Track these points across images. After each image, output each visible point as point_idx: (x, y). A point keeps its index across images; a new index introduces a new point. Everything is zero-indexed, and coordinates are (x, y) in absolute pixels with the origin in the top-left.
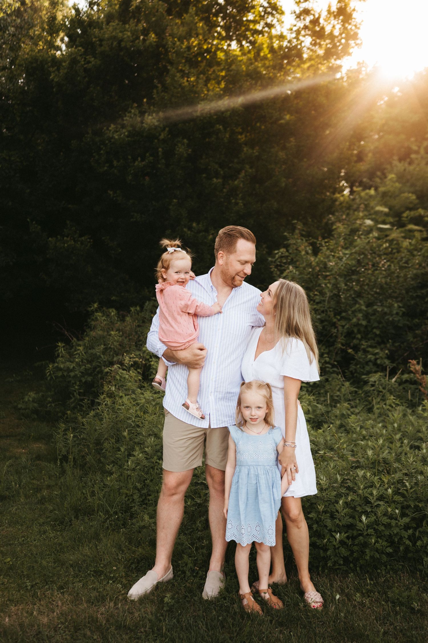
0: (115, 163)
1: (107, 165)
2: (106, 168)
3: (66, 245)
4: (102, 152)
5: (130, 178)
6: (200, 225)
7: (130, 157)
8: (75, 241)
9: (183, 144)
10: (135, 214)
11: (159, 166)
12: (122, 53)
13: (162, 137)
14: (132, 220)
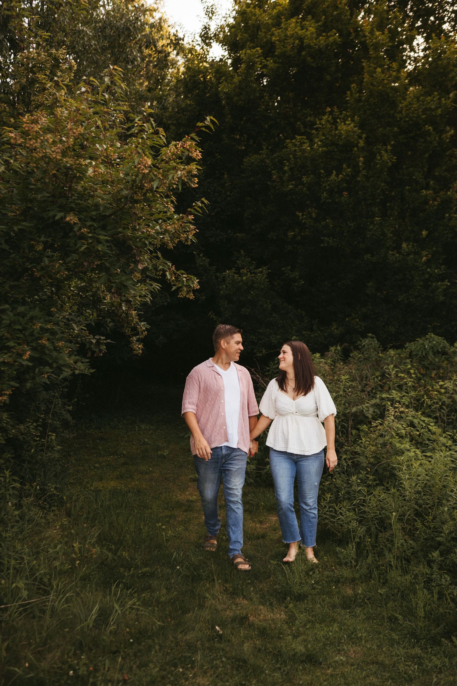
0: (304, 179)
1: (293, 182)
2: (291, 186)
3: (244, 278)
4: (286, 168)
5: (325, 194)
6: (410, 246)
7: (322, 171)
8: (251, 273)
9: (386, 151)
10: (326, 238)
11: (359, 179)
12: (303, 53)
13: (362, 143)
14: (322, 245)
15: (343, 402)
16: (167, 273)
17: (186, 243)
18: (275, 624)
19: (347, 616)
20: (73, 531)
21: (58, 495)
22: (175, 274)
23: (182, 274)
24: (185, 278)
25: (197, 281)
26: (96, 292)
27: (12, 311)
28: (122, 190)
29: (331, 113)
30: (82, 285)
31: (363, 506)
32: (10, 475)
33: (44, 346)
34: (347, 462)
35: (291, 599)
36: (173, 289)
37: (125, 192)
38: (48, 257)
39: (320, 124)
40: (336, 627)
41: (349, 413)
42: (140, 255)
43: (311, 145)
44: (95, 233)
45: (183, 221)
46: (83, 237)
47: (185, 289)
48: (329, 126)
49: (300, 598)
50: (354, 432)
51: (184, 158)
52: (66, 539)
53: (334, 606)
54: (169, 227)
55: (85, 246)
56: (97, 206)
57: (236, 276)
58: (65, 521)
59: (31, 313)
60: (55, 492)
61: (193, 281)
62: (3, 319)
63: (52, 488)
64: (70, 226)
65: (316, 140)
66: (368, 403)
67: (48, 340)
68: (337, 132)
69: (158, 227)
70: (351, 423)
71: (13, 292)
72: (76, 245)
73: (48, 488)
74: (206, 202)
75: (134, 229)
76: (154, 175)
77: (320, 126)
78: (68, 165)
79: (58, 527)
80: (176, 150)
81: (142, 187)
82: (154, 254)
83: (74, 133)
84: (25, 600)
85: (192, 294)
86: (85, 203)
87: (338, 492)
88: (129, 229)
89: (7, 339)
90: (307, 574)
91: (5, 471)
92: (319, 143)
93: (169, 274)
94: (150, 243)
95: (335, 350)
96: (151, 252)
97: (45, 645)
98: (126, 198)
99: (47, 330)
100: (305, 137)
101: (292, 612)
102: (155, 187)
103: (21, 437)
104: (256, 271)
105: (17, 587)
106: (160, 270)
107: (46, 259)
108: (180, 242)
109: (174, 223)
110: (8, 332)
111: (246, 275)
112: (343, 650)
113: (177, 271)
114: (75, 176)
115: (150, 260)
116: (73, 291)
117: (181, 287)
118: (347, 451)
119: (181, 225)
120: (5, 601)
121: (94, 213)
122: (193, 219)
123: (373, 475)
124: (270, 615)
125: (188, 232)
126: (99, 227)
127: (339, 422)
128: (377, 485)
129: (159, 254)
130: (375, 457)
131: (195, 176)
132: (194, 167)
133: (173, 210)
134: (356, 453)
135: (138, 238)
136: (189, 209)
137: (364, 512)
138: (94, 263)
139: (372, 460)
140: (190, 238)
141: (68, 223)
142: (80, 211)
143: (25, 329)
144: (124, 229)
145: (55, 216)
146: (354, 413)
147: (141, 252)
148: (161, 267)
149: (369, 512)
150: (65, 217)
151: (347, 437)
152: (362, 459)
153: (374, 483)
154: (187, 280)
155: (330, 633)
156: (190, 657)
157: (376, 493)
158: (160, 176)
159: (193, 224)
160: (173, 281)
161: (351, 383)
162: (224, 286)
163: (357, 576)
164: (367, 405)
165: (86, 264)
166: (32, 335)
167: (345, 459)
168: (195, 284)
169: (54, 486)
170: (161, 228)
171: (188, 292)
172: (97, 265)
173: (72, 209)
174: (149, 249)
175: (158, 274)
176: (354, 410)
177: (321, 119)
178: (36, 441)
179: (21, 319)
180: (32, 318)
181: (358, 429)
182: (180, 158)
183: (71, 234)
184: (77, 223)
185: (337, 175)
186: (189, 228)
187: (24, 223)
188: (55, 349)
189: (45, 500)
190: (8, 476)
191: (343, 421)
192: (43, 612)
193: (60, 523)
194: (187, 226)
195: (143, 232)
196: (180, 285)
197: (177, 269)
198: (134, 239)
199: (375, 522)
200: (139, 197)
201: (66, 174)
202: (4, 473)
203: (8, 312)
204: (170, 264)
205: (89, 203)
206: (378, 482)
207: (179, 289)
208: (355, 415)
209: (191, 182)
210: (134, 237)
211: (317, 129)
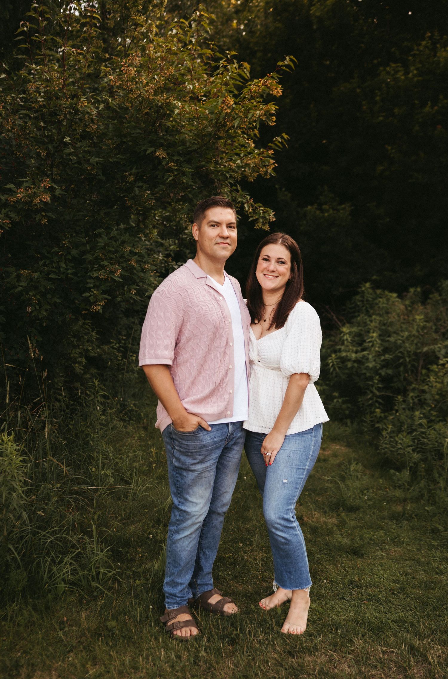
15: (415, 342)
16: (246, 205)
17: (265, 177)
18: (326, 525)
19: (394, 527)
20: (149, 443)
21: (136, 411)
22: (252, 206)
23: (260, 207)
24: (262, 210)
25: (273, 213)
26: (179, 222)
27: (106, 235)
28: (206, 127)
29: (430, 38)
30: (167, 214)
31: (423, 438)
32: (98, 384)
33: (133, 267)
34: (413, 400)
35: (344, 510)
36: (250, 220)
37: (210, 130)
38: (138, 187)
39: (418, 50)
40: (382, 533)
41: (420, 353)
42: (221, 188)
43: (406, 73)
44: (181, 166)
45: (263, 155)
46: (170, 170)
47: (261, 220)
48: (427, 51)
49: (352, 509)
50: (424, 371)
51: (265, 95)
52: (144, 448)
53: (383, 518)
54: (249, 162)
55: (171, 178)
56: (183, 142)
57: (318, 212)
58: (143, 433)
59: (122, 238)
60: (134, 408)
61: (269, 214)
62: (98, 242)
63: (131, 404)
64: (159, 160)
65: (412, 68)
66: (441, 344)
67: (137, 261)
68: (436, 59)
69: (239, 161)
70: (421, 362)
71: (107, 219)
72: (163, 177)
73: (128, 404)
74: (286, 136)
75: (217, 163)
76: (236, 114)
77: (417, 52)
78: (160, 104)
79: (136, 438)
80: (257, 88)
81: (225, 125)
82: (234, 188)
83: (165, 74)
84: (111, 485)
85: (267, 226)
86: (173, 139)
87: (401, 426)
88: (211, 162)
89: (101, 259)
90: (362, 491)
91: (95, 381)
92: (415, 72)
93: (247, 206)
94: (231, 176)
95: (415, 291)
96: (232, 185)
97: (129, 519)
98: (210, 134)
99: (136, 254)
100: (399, 64)
101: (343, 519)
102: (236, 125)
103: (104, 357)
104: (339, 207)
105: (105, 474)
106: (239, 202)
107: (136, 189)
108: (260, 176)
109: (255, 158)
110: (103, 254)
111: (328, 211)
112: (385, 549)
113: (255, 204)
114: (165, 114)
115: (230, 192)
116: (158, 220)
117: (258, 219)
118: (414, 389)
119: (261, 159)
120: (95, 484)
121: (180, 148)
122: (272, 154)
123: (436, 412)
124: (323, 519)
125: (268, 166)
126: (184, 161)
127: (410, 361)
128: (440, 420)
129: (239, 188)
130: (440, 395)
131: (273, 115)
132: (273, 108)
133: (253, 145)
134: (423, 391)
135: (219, 171)
136: (270, 144)
137: (423, 444)
138: (179, 194)
139: (437, 397)
140: (269, 172)
141: (157, 157)
142: (169, 146)
143: (116, 252)
144: (208, 162)
145: (146, 150)
146: (425, 352)
147: (222, 185)
148: (240, 199)
149: (427, 443)
150: (155, 152)
151: (417, 376)
152: (428, 396)
153: (438, 419)
154: (264, 212)
155: (375, 536)
156: (249, 539)
157: (437, 427)
158: (241, 114)
159: (273, 159)
160: (250, 213)
161: (425, 323)
162: (305, 222)
163: (409, 496)
164: (439, 345)
165: (172, 195)
166: (122, 256)
167: (412, 397)
168: (271, 216)
169: (133, 402)
170: (242, 162)
171: (264, 224)
172: (182, 196)
173: (161, 145)
174: (230, 183)
175: (237, 206)
176: (425, 349)
177: (420, 45)
178: (119, 360)
179: (114, 243)
180: (123, 242)
181: (428, 370)
182: (262, 96)
183: (159, 167)
184: (165, 158)
185: (432, 107)
186: (269, 162)
187: (118, 156)
188: (142, 270)
189: (126, 414)
190: (96, 385)
191: (414, 360)
192: (126, 497)
193: (138, 435)
194: (267, 160)
195: (225, 166)
196: (257, 217)
197: (255, 202)
198: (216, 172)
199: (433, 453)
200: (222, 134)
201: (157, 112)
202: (93, 382)
203: (103, 236)
204: (248, 197)
205: (177, 139)
206: (441, 418)
207: (256, 221)
208: (426, 354)
209: (270, 120)
210: (216, 171)
211: (414, 55)
